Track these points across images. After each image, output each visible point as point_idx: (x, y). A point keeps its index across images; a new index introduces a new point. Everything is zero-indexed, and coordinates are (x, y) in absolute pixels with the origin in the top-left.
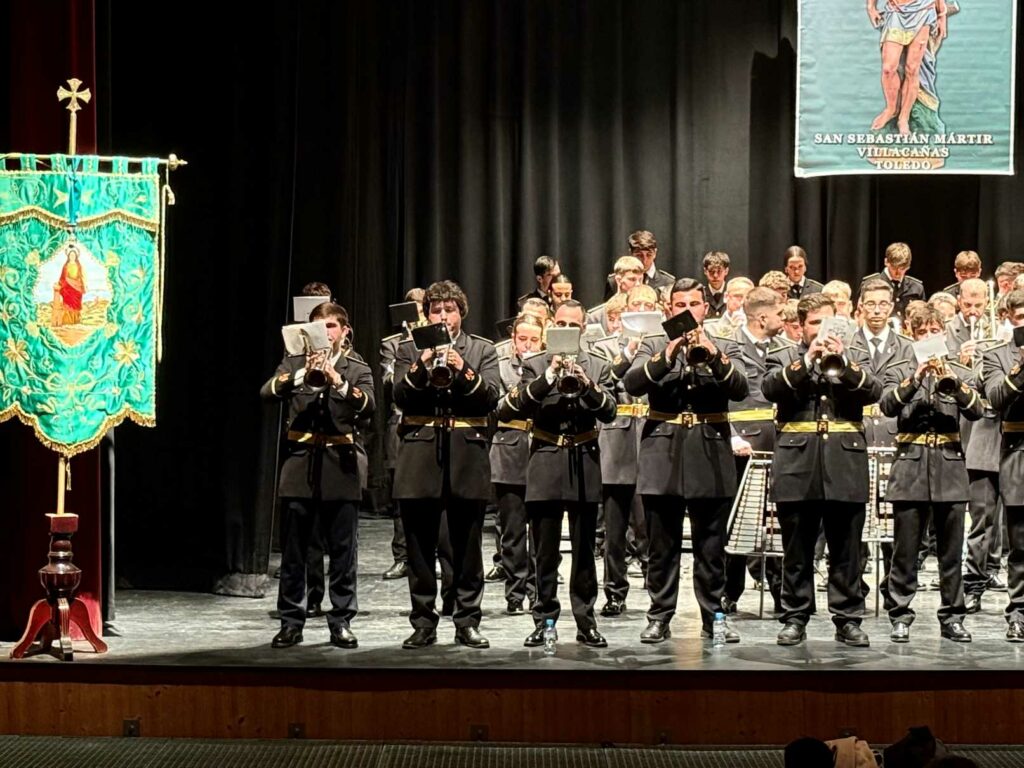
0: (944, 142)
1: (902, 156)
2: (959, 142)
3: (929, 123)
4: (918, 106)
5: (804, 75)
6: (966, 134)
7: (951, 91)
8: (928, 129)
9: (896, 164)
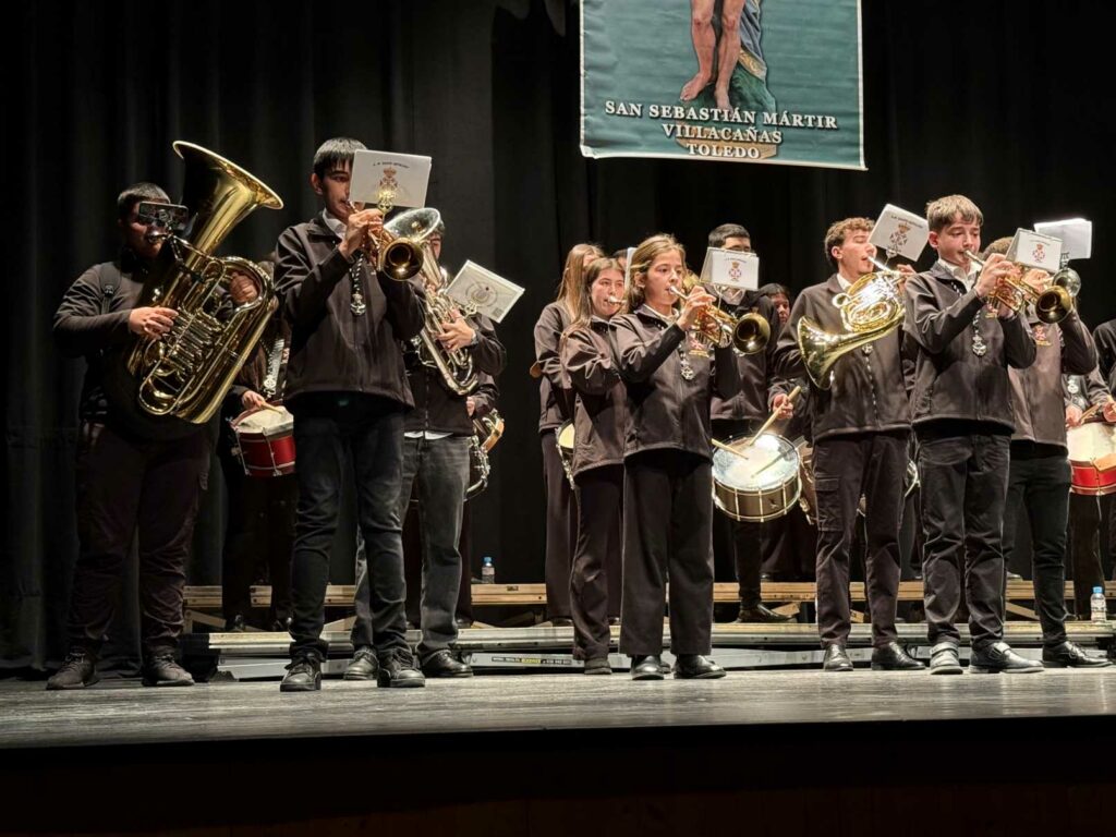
0: (775, 123)
1: (720, 139)
2: (795, 124)
3: (754, 95)
4: (739, 72)
5: (589, 17)
6: (803, 114)
7: (780, 55)
8: (754, 104)
9: (714, 150)
